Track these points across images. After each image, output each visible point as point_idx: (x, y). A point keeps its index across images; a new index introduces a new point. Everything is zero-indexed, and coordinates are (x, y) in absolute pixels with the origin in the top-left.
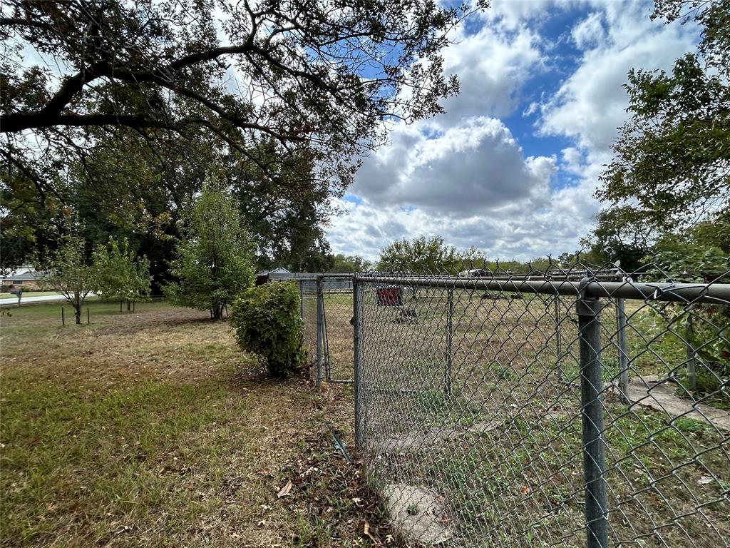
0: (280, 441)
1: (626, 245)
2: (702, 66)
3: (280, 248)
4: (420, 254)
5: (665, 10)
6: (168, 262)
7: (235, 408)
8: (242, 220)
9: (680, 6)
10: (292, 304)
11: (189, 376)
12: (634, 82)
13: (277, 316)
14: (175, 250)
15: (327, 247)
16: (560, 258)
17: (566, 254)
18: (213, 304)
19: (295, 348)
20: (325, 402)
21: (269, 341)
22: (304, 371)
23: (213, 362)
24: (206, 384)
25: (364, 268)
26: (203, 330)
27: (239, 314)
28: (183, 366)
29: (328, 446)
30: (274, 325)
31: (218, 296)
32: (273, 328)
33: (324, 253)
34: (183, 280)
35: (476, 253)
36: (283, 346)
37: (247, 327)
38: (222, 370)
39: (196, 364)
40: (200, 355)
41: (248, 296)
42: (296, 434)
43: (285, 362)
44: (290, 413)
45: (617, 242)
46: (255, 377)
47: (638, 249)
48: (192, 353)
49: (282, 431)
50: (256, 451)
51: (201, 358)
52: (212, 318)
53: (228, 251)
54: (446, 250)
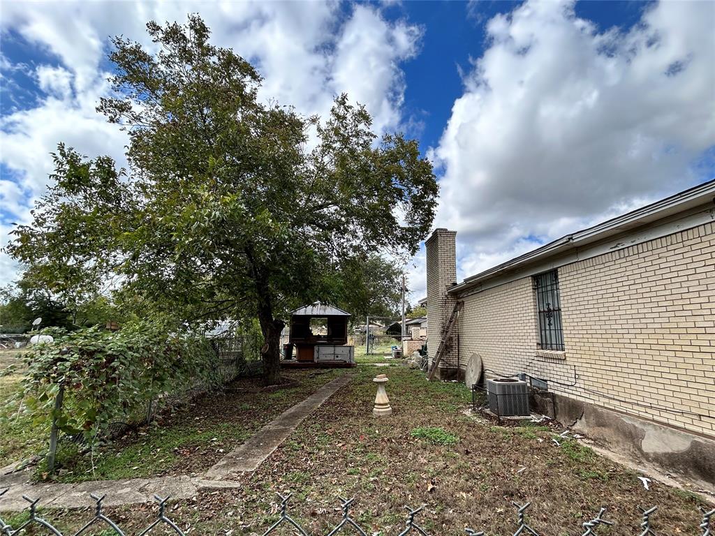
1: (53, 302)
2: (117, 172)
5: (109, 111)
9: (120, 115)
45: (44, 298)
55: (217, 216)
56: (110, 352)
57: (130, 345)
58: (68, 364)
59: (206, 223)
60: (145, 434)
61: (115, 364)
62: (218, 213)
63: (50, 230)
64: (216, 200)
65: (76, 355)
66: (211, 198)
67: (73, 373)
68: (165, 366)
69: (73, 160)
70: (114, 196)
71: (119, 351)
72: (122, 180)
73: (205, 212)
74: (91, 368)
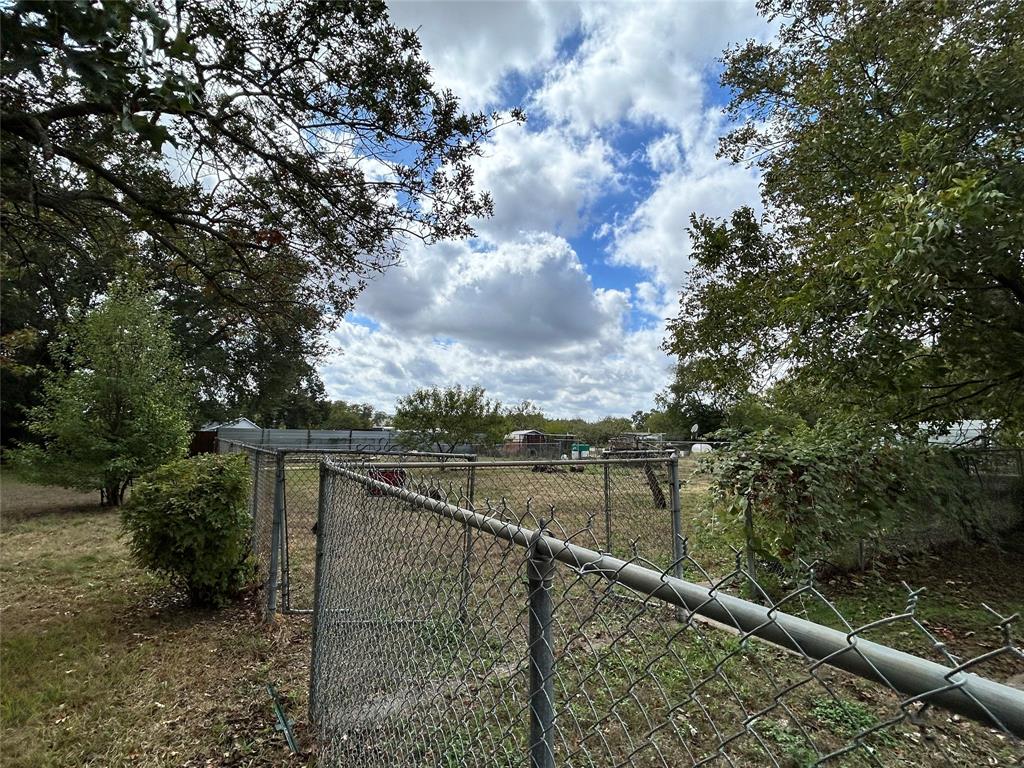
0: (182, 727)
1: (705, 405)
2: (758, 222)
3: (240, 390)
4: (452, 408)
5: (730, 150)
6: (25, 409)
7: (108, 674)
8: (174, 348)
9: (743, 149)
10: (235, 491)
11: (31, 617)
12: (696, 226)
13: (208, 511)
14: (41, 390)
15: (321, 388)
16: (634, 417)
17: (640, 413)
18: (107, 482)
19: (236, 561)
20: (275, 648)
21: (190, 551)
22: (249, 596)
23: (88, 586)
24: (61, 630)
25: (376, 422)
26: (79, 527)
27: (140, 508)
28: (23, 598)
29: (265, 727)
30: (201, 527)
31: (118, 469)
32: (199, 531)
33: (314, 397)
34: (51, 439)
35: (530, 408)
36: (214, 557)
37: (152, 530)
38: (101, 602)
39: (51, 591)
40: (61, 576)
41: (160, 478)
42: (213, 711)
43: (217, 584)
44: (211, 672)
45: (695, 401)
46: (160, 611)
47: (717, 411)
48: (47, 571)
49: (189, 708)
50: (131, 752)
51: (64, 580)
52: (102, 504)
53: (144, 394)
54: (488, 404)
55: (940, 229)
56: (795, 462)
57: (819, 454)
58: (751, 473)
59: (921, 248)
60: (861, 584)
61: (806, 477)
62: (940, 223)
63: (701, 318)
64: (931, 201)
65: (757, 463)
66: (922, 201)
67: (758, 485)
68: (877, 488)
69: (706, 229)
70: (760, 256)
71: (807, 461)
72: (766, 229)
73: (912, 229)
74: (777, 480)
